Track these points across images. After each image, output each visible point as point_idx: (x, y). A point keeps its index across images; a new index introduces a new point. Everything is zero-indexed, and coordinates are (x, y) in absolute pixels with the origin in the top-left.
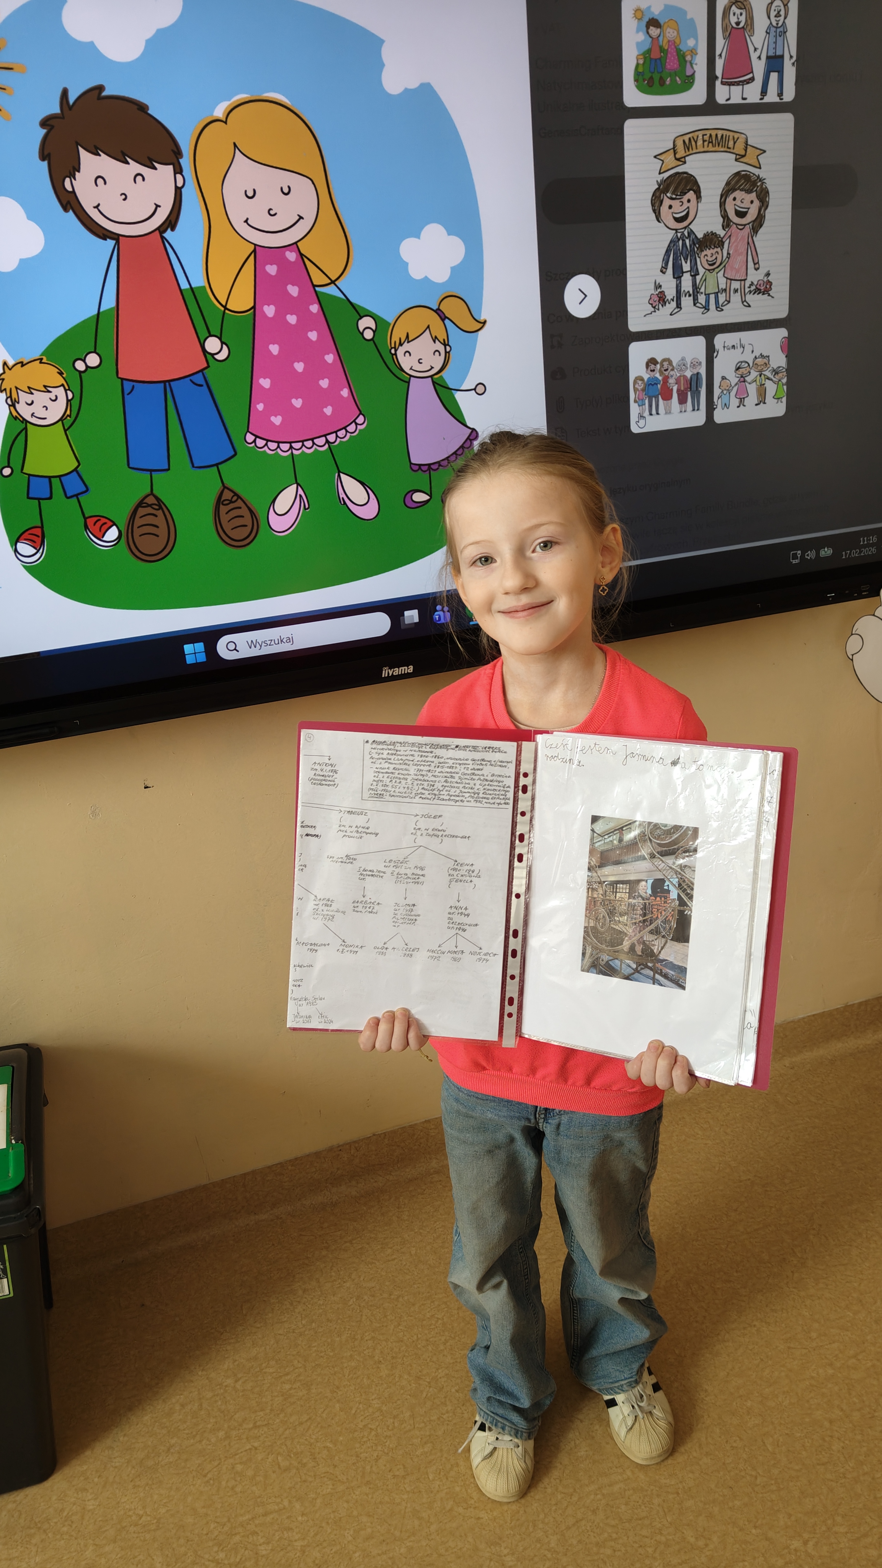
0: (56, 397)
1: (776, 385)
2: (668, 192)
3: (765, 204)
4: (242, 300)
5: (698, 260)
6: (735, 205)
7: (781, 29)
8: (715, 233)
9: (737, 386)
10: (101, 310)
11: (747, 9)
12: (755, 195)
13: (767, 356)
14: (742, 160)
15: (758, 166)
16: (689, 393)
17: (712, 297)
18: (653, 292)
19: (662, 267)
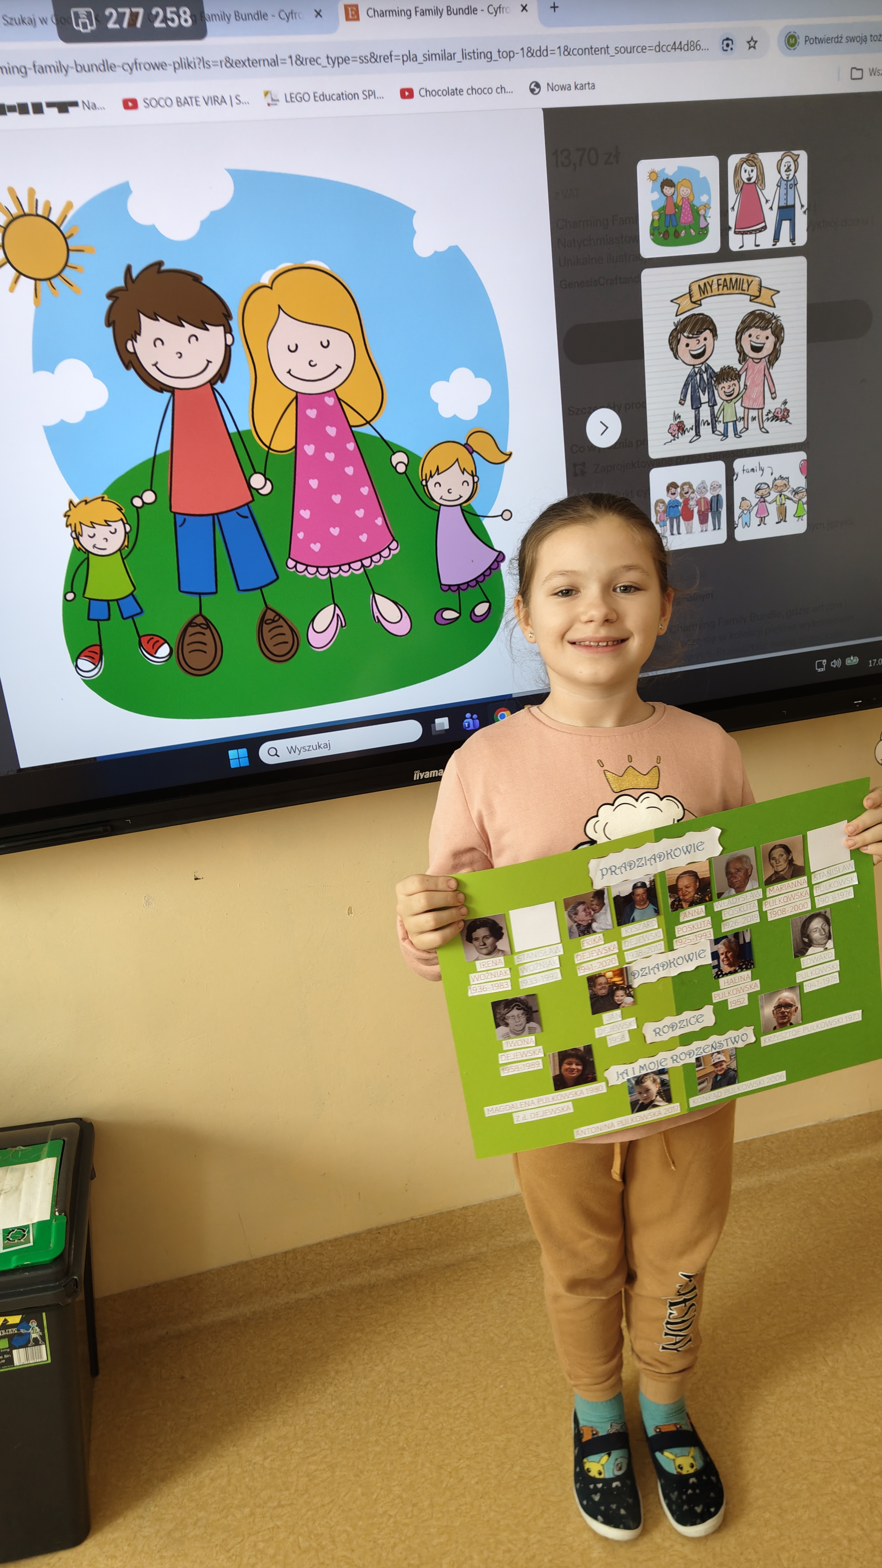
0: (116, 530)
1: (796, 505)
2: (684, 332)
3: (780, 340)
4: (284, 441)
5: (716, 392)
6: (751, 341)
7: (792, 182)
8: (732, 367)
9: (757, 506)
10: (158, 453)
11: (758, 166)
12: (770, 332)
13: (786, 478)
14: (756, 300)
15: (773, 305)
16: (710, 514)
17: (731, 425)
18: (672, 422)
19: (681, 399)
